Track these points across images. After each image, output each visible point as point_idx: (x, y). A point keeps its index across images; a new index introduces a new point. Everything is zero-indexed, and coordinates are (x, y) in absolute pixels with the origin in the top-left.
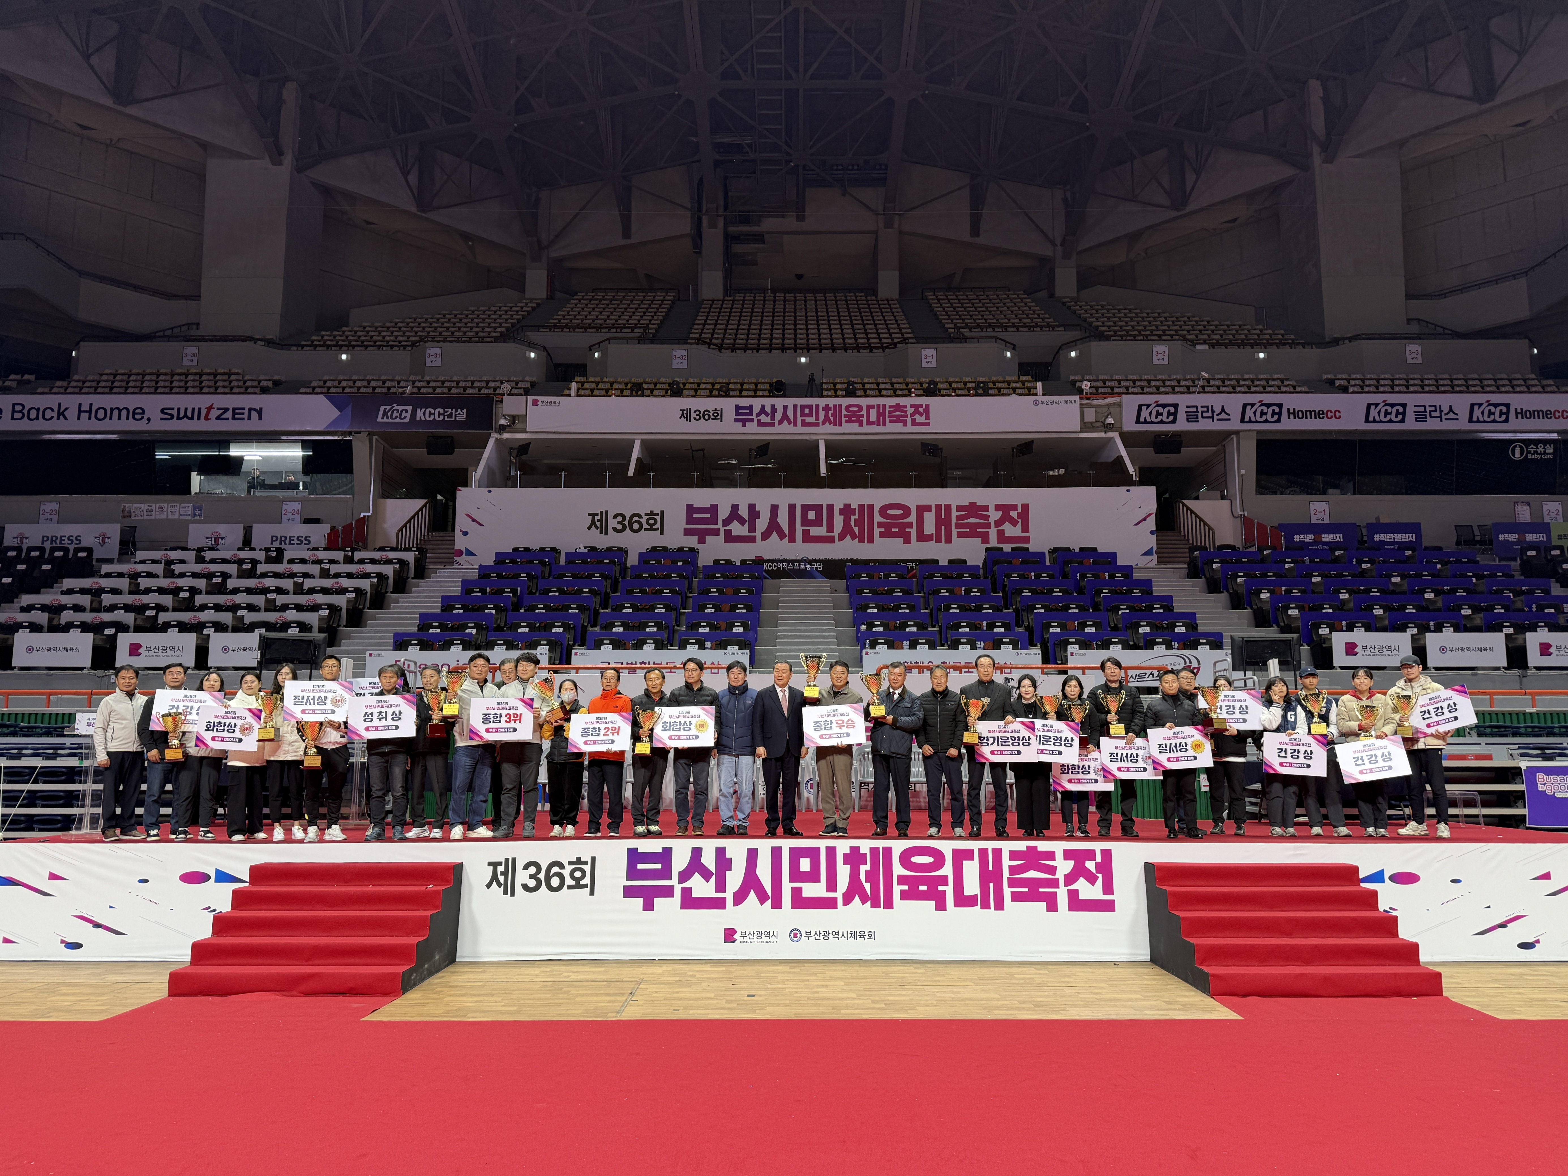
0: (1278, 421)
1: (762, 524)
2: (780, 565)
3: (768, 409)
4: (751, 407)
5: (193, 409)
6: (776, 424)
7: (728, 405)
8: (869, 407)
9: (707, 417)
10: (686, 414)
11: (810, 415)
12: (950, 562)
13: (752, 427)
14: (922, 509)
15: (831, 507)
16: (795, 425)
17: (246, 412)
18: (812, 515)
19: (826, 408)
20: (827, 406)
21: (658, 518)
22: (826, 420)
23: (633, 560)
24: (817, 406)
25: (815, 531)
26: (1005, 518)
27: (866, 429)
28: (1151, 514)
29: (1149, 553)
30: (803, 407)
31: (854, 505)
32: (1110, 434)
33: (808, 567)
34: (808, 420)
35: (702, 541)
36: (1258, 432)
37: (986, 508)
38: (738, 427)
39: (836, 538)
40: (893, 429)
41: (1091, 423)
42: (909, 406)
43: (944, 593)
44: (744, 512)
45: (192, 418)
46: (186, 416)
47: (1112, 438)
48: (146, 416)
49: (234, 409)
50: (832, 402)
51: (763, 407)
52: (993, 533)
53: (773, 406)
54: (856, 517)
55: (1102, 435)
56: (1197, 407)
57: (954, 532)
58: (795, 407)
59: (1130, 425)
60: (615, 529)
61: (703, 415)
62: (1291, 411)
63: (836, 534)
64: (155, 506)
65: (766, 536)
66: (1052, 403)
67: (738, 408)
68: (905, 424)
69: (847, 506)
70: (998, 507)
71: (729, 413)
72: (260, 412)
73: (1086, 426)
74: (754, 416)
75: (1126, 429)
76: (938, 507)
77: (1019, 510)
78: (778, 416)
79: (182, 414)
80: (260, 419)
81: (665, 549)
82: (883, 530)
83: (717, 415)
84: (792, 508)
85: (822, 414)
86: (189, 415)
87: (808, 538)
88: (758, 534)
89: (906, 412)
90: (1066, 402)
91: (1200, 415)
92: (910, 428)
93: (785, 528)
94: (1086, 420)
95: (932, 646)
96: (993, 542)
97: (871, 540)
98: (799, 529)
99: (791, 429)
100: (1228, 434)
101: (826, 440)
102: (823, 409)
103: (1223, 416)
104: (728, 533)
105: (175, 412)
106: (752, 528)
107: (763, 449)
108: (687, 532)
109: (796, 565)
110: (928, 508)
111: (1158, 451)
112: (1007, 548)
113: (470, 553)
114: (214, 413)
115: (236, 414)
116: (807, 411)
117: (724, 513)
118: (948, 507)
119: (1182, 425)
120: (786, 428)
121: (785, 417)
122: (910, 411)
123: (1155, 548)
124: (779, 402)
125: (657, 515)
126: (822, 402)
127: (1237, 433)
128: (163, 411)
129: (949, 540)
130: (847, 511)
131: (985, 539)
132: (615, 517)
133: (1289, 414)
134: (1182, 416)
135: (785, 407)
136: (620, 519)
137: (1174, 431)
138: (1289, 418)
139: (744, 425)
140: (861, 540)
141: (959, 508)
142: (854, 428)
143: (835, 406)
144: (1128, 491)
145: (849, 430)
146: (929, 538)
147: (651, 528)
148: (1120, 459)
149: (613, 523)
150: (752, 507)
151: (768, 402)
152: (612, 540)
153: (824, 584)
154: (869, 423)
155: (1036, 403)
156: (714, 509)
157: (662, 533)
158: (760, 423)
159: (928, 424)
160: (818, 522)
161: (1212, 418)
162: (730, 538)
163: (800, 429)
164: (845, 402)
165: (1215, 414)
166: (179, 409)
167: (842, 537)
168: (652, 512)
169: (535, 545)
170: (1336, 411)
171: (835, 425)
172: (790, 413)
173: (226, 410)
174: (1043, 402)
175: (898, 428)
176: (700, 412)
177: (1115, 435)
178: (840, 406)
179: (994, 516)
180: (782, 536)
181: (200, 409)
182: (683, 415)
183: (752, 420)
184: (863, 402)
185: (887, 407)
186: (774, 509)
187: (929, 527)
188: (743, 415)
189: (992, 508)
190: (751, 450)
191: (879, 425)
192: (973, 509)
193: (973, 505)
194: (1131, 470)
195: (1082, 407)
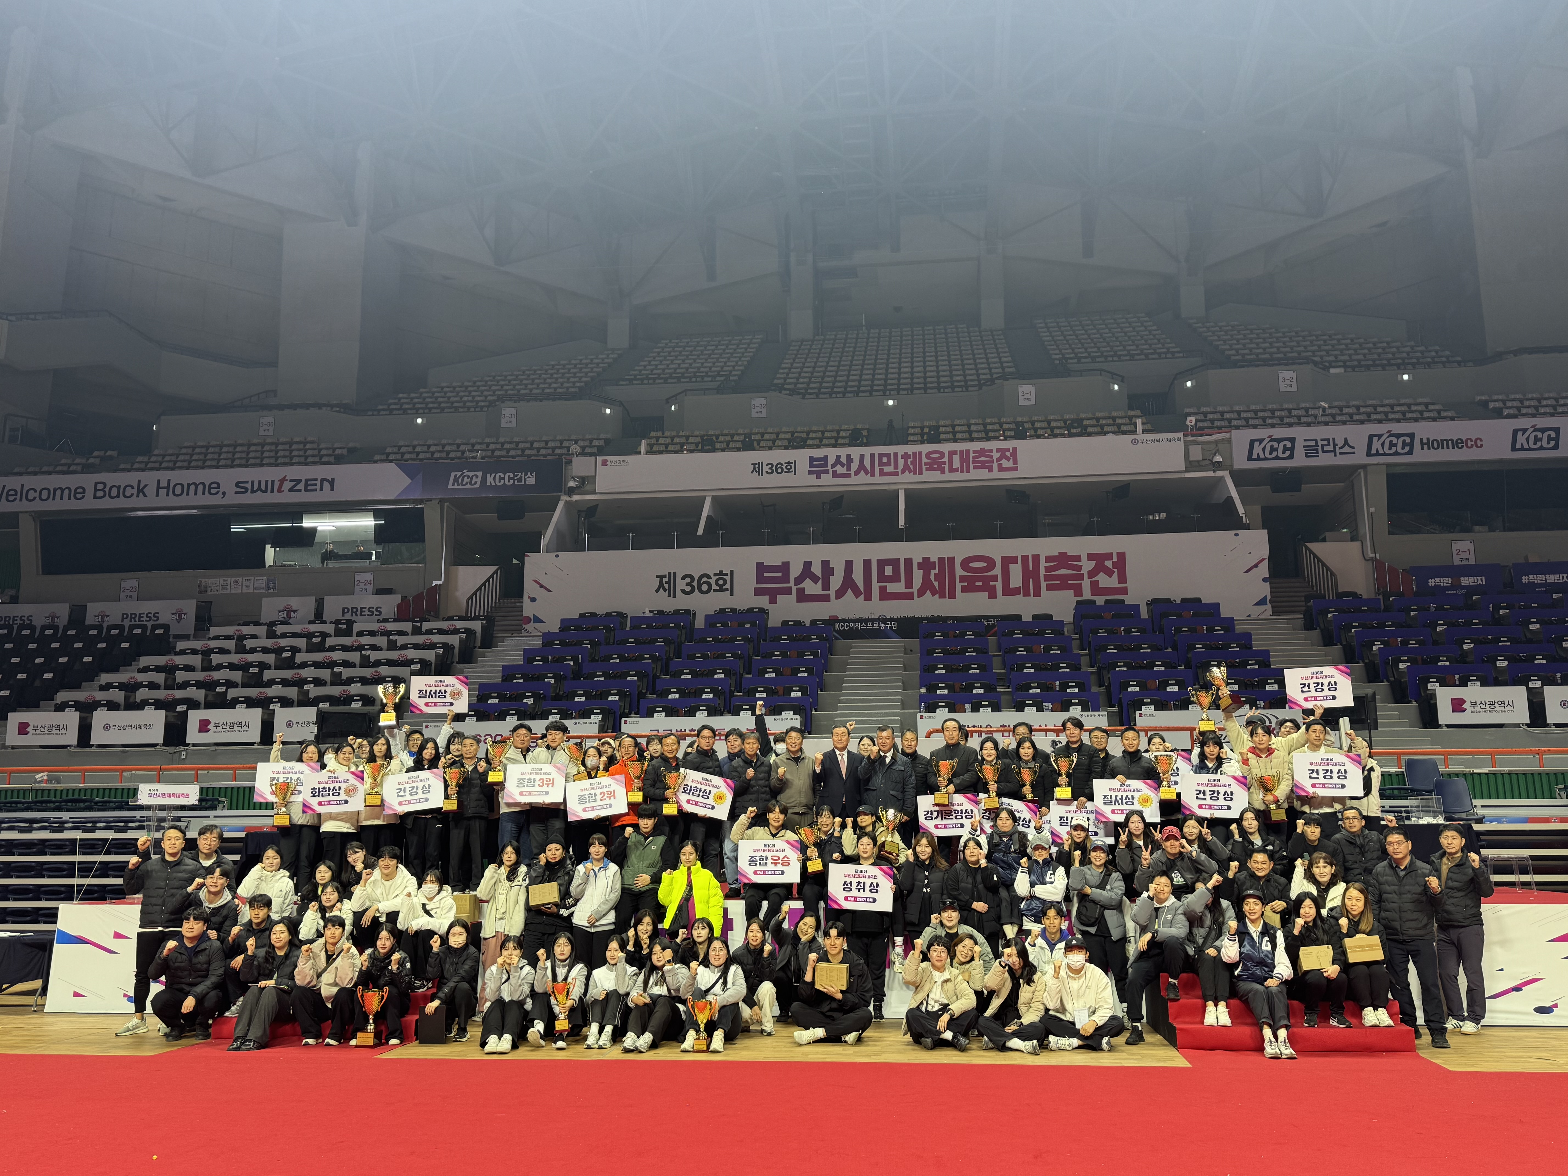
0: (1410, 452)
1: (836, 582)
2: (852, 625)
3: (844, 460)
4: (826, 458)
5: (267, 482)
6: (853, 474)
7: (801, 457)
8: (952, 453)
9: (779, 470)
10: (758, 468)
11: (888, 464)
12: (1035, 617)
13: (827, 479)
14: (1008, 561)
15: (909, 561)
16: (873, 475)
17: (318, 483)
18: (889, 571)
19: (906, 456)
20: (906, 453)
21: (728, 578)
22: (906, 468)
23: (700, 623)
24: (896, 455)
25: (892, 587)
26: (1100, 568)
27: (949, 476)
28: (1263, 560)
29: (1262, 602)
30: (881, 456)
31: (934, 559)
32: (1220, 473)
33: (882, 626)
34: (887, 469)
35: (773, 601)
36: (1388, 465)
37: (1078, 558)
38: (812, 480)
39: (916, 594)
40: (977, 476)
41: (1198, 461)
42: (994, 451)
43: (1022, 652)
44: (817, 569)
45: (265, 491)
46: (259, 489)
47: (1222, 478)
48: (221, 490)
49: (307, 480)
50: (910, 449)
51: (838, 457)
52: (1086, 584)
53: (849, 456)
54: (936, 571)
55: (1210, 474)
56: (1316, 440)
57: (1043, 585)
58: (872, 456)
59: (1241, 462)
60: (683, 591)
61: (776, 469)
62: (1425, 441)
63: (915, 590)
64: (231, 581)
65: (840, 594)
66: (1153, 441)
67: (812, 459)
68: (991, 470)
69: (926, 560)
70: (1091, 557)
71: (803, 466)
72: (332, 483)
73: (1191, 466)
74: (829, 467)
75: (1236, 467)
76: (1025, 558)
77: (1115, 559)
78: (855, 466)
79: (256, 488)
80: (332, 489)
81: (734, 610)
82: (966, 584)
83: (791, 467)
84: (867, 563)
85: (901, 462)
86: (263, 488)
87: (885, 595)
88: (832, 592)
89: (992, 456)
90: (1169, 440)
91: (1320, 449)
92: (996, 474)
93: (861, 585)
94: (1191, 459)
95: (996, 708)
96: (1087, 595)
97: (953, 596)
98: (875, 586)
99: (868, 479)
100: (1353, 469)
101: (906, 490)
102: (902, 457)
103: (1347, 449)
104: (800, 592)
105: (249, 486)
106: (826, 586)
107: (837, 501)
108: (758, 592)
109: (870, 624)
110: (1014, 560)
111: (1275, 490)
112: (1100, 600)
113: (538, 620)
114: (287, 485)
115: (309, 485)
116: (885, 460)
117: (795, 571)
118: (1036, 558)
119: (1300, 460)
120: (863, 478)
121: (862, 467)
122: (996, 455)
123: (1269, 598)
124: (855, 452)
125: (727, 575)
126: (901, 449)
127: (1364, 467)
128: (237, 485)
129: (1038, 594)
130: (926, 564)
131: (1078, 591)
132: (683, 578)
133: (1422, 444)
134: (1299, 451)
135: (862, 457)
136: (688, 580)
137: (1292, 468)
138: (1422, 448)
139: (819, 477)
140: (943, 596)
141: (1048, 559)
142: (936, 476)
143: (914, 453)
144: (1236, 535)
145: (930, 478)
146: (1016, 591)
147: (721, 589)
148: (1230, 499)
149: (681, 584)
150: (825, 564)
151: (843, 452)
152: (681, 602)
153: (898, 643)
154: (952, 470)
155: (1135, 442)
156: (785, 567)
157: (732, 594)
158: (835, 475)
159: (1016, 469)
160: (895, 578)
161: (1334, 451)
162: (802, 597)
163: (877, 479)
164: (925, 448)
165: (1337, 448)
166: (253, 482)
167: (921, 593)
168: (721, 572)
169: (601, 610)
170: (1476, 440)
171: (915, 473)
172: (867, 463)
173: (299, 481)
174: (1142, 441)
175: (984, 474)
176: (772, 465)
177: (1225, 474)
178: (920, 453)
179: (1087, 566)
180: (857, 593)
181: (273, 482)
182: (754, 469)
183: (827, 472)
184: (946, 448)
185: (971, 452)
186: (849, 565)
187: (1016, 580)
188: (817, 467)
189: (1084, 558)
190: (824, 503)
191: (962, 471)
192: (1063, 560)
193: (1063, 555)
194: (1241, 510)
195: (1187, 445)
